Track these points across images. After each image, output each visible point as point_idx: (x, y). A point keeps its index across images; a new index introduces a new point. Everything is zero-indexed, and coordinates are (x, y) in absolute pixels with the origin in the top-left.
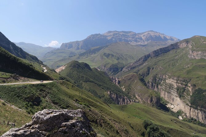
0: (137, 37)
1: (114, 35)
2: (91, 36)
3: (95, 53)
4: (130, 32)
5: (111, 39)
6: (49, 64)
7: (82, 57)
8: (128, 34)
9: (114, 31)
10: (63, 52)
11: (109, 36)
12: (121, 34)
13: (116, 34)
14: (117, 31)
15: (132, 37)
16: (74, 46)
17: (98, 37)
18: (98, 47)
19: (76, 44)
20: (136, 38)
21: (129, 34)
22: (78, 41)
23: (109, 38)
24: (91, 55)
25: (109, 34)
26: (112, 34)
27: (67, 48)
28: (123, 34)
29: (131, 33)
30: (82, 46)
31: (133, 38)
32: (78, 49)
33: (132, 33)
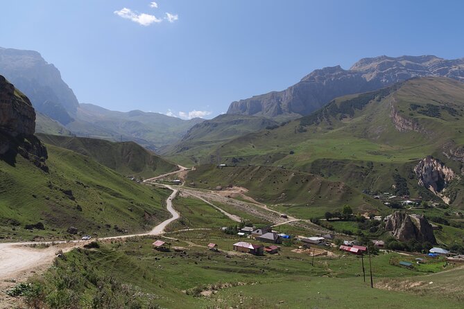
0: (454, 69)
1: (382, 67)
2: (315, 74)
3: (352, 115)
4: (428, 58)
5: (377, 80)
6: (200, 155)
7: (313, 127)
8: (423, 64)
9: (380, 59)
10: (240, 120)
11: (367, 72)
12: (404, 63)
13: (390, 64)
14: (388, 56)
15: (439, 71)
16: (265, 107)
17: (336, 76)
18: (356, 96)
19: (272, 101)
20: (453, 73)
21: (427, 64)
22: (277, 93)
23: (369, 77)
24: (341, 119)
25: (368, 67)
26: (374, 65)
27: (247, 113)
28: (411, 65)
29: (431, 61)
30: (289, 103)
31: (443, 72)
32: (279, 111)
33: (435, 60)
